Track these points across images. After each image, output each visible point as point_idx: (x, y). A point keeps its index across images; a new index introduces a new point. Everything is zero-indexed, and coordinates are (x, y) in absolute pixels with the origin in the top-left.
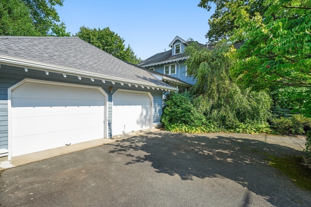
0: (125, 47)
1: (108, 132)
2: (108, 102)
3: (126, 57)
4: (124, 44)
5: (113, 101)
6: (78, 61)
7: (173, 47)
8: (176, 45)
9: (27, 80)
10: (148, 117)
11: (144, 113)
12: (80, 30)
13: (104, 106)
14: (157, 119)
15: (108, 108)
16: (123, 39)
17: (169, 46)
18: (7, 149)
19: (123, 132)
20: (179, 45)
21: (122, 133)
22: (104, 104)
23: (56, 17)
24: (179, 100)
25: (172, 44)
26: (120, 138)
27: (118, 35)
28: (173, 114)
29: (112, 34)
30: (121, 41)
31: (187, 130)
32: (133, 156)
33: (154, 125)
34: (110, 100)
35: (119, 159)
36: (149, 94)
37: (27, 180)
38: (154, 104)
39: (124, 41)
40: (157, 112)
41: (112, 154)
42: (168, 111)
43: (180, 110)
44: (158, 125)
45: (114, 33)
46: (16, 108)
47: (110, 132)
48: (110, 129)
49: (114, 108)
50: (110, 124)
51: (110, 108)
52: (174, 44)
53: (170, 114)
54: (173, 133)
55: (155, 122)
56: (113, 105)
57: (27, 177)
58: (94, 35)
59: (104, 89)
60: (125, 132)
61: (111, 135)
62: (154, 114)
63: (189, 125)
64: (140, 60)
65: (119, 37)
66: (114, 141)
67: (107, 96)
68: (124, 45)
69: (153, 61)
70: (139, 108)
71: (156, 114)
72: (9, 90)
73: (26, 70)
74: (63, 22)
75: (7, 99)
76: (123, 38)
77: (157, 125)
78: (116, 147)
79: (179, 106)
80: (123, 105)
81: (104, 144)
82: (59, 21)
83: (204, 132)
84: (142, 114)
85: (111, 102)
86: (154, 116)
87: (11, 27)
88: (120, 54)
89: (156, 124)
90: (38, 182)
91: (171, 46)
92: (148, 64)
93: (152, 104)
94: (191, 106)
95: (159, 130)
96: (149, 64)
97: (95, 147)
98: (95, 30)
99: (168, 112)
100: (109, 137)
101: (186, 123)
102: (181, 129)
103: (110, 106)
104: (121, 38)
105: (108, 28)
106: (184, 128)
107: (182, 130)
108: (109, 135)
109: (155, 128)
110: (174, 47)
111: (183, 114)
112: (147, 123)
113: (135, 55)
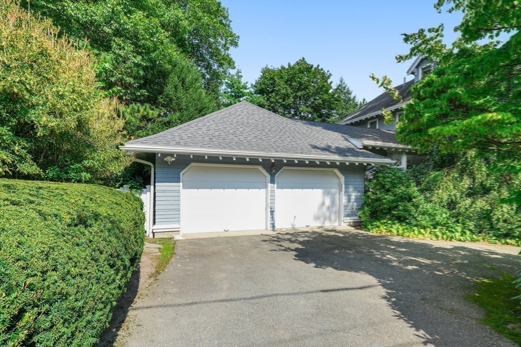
0: (332, 85)
1: (269, 222)
2: (269, 184)
3: (333, 104)
4: (329, 81)
5: (277, 183)
6: (236, 139)
7: (416, 74)
8: (423, 69)
9: (193, 164)
10: (336, 208)
11: (328, 202)
12: (262, 74)
13: (265, 190)
14: (352, 212)
15: (269, 191)
16: (329, 73)
17: (407, 72)
18: (180, 225)
19: (292, 225)
20: (430, 66)
21: (291, 227)
22: (266, 187)
23: (231, 63)
24: (389, 180)
25: (413, 68)
26: (284, 231)
27: (320, 68)
28: (378, 203)
29: (309, 68)
30: (325, 77)
31: (401, 232)
32: (283, 246)
33: (345, 221)
34: (272, 182)
35: (267, 246)
36: (336, 171)
37: (190, 247)
38: (346, 188)
39: (330, 75)
40: (352, 200)
41: (263, 242)
42: (370, 199)
43: (389, 197)
44: (355, 221)
45: (312, 67)
46: (186, 190)
47: (272, 222)
48: (273, 218)
49: (278, 192)
50: (272, 212)
51: (273, 191)
52: (417, 67)
53: (373, 203)
54: (375, 234)
55: (348, 216)
56: (277, 188)
57: (190, 245)
58: (282, 78)
59: (264, 168)
60: (295, 225)
61: (274, 226)
62: (346, 204)
63: (407, 223)
64: (364, 102)
65: (322, 69)
66: (275, 233)
67: (268, 177)
68: (331, 83)
69: (376, 106)
70: (318, 193)
71: (350, 204)
72: (181, 174)
73: (192, 157)
74: (238, 70)
75: (180, 182)
76: (328, 71)
77: (352, 221)
78: (271, 238)
79: (388, 190)
80: (303, 188)
81: (262, 235)
82: (234, 68)
83: (437, 238)
84: (323, 204)
85: (274, 184)
86: (346, 207)
87: (184, 100)
88: (322, 101)
89: (349, 220)
90: (197, 249)
91: (410, 72)
92: (364, 114)
93: (341, 188)
94: (414, 189)
95: (353, 228)
96: (366, 114)
97: (250, 236)
98: (283, 68)
99: (370, 201)
100: (272, 229)
101: (401, 219)
102: (391, 229)
103: (273, 189)
104: (326, 72)
105: (303, 59)
106: (397, 227)
107: (390, 231)
108: (271, 226)
109: (349, 225)
110: (418, 72)
111: (394, 205)
112: (333, 217)
113: (352, 96)
